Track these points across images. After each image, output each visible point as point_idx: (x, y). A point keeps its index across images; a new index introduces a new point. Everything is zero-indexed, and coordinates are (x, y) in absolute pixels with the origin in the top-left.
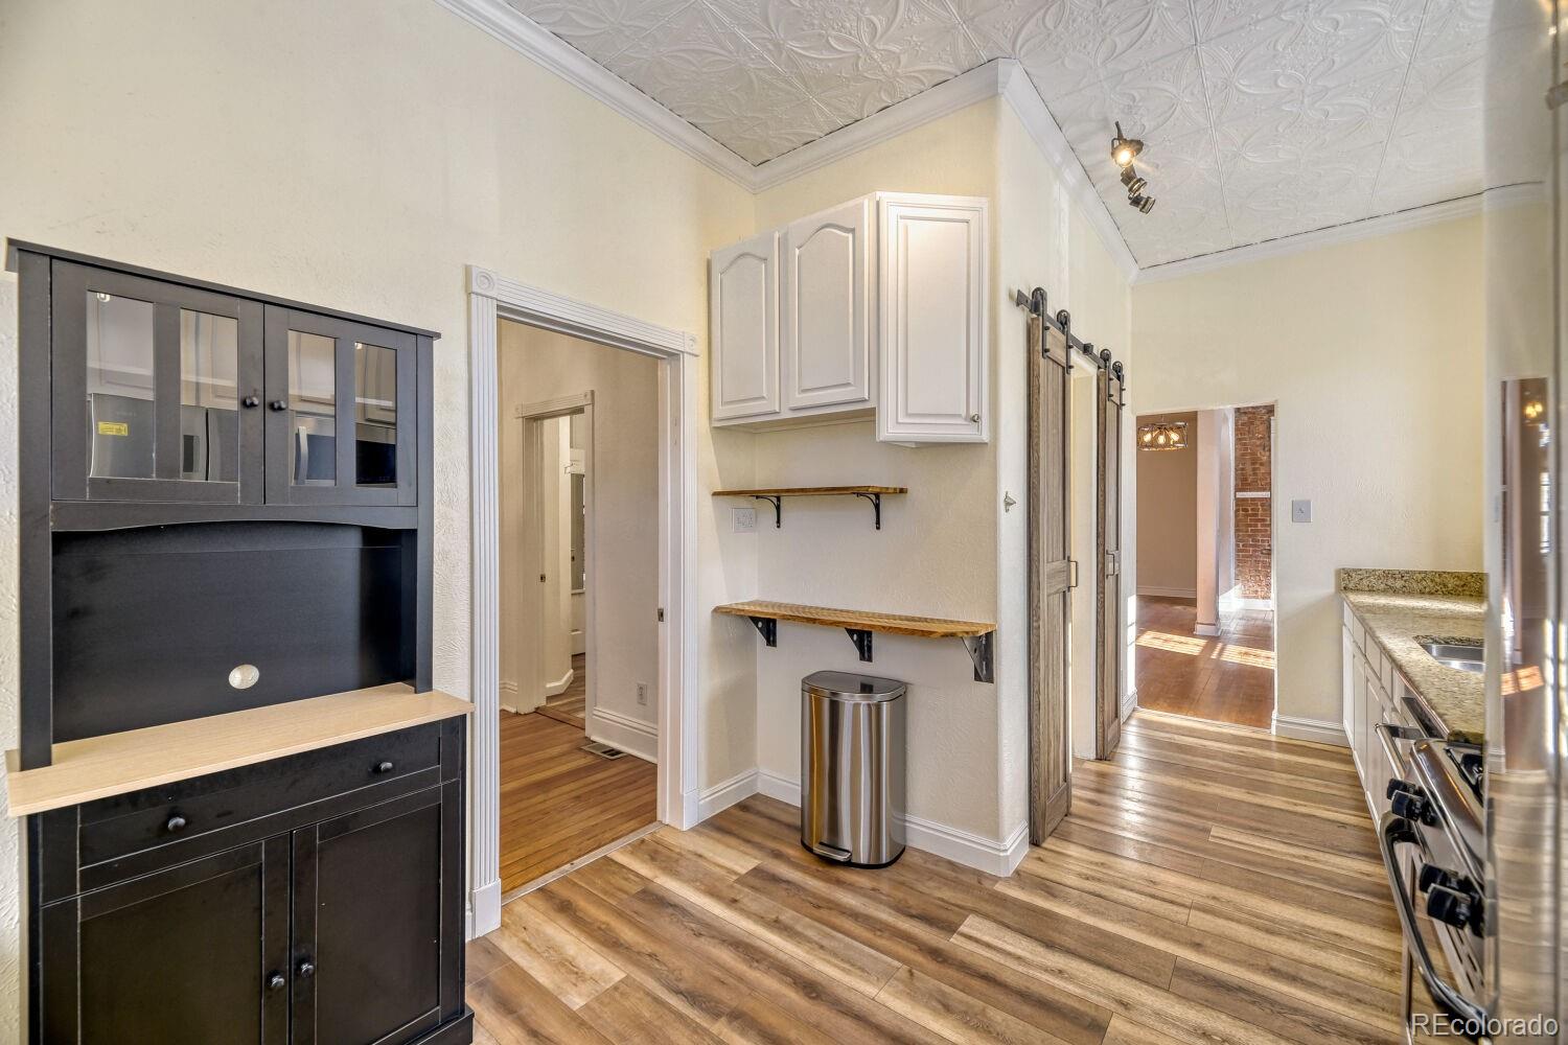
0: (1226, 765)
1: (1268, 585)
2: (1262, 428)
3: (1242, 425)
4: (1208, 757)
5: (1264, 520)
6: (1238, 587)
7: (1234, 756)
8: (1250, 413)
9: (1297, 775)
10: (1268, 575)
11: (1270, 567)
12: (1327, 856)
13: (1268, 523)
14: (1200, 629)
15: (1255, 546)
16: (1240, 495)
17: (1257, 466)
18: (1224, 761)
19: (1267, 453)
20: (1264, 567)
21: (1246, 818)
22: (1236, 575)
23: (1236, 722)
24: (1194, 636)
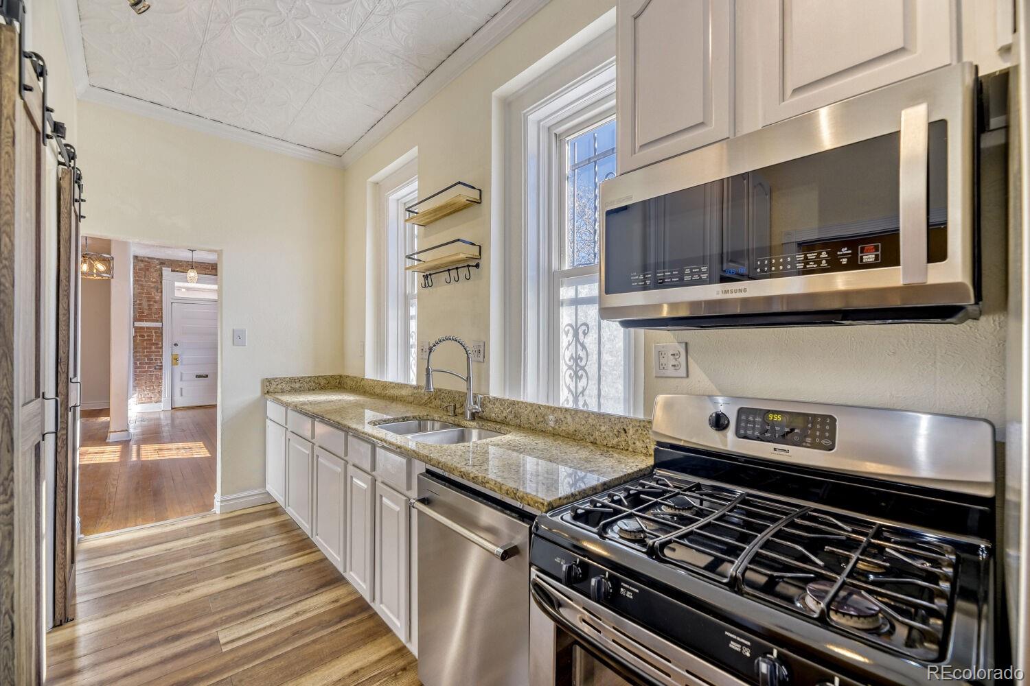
0: (198, 560)
1: (160, 392)
2: (155, 274)
3: (140, 269)
4: (177, 560)
5: (157, 344)
6: (136, 395)
7: (199, 547)
8: (146, 261)
9: (251, 542)
10: (160, 385)
11: (161, 378)
12: (307, 602)
13: (160, 346)
14: (112, 437)
15: (150, 363)
16: (138, 324)
17: (152, 303)
18: (193, 556)
19: (160, 294)
20: (157, 379)
21: (238, 605)
22: (134, 386)
23: (182, 514)
24: (108, 444)
